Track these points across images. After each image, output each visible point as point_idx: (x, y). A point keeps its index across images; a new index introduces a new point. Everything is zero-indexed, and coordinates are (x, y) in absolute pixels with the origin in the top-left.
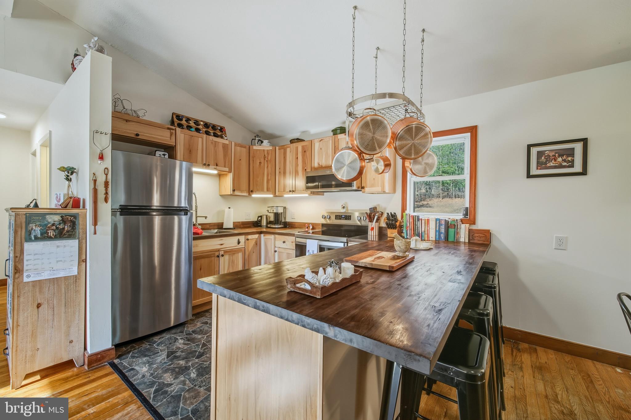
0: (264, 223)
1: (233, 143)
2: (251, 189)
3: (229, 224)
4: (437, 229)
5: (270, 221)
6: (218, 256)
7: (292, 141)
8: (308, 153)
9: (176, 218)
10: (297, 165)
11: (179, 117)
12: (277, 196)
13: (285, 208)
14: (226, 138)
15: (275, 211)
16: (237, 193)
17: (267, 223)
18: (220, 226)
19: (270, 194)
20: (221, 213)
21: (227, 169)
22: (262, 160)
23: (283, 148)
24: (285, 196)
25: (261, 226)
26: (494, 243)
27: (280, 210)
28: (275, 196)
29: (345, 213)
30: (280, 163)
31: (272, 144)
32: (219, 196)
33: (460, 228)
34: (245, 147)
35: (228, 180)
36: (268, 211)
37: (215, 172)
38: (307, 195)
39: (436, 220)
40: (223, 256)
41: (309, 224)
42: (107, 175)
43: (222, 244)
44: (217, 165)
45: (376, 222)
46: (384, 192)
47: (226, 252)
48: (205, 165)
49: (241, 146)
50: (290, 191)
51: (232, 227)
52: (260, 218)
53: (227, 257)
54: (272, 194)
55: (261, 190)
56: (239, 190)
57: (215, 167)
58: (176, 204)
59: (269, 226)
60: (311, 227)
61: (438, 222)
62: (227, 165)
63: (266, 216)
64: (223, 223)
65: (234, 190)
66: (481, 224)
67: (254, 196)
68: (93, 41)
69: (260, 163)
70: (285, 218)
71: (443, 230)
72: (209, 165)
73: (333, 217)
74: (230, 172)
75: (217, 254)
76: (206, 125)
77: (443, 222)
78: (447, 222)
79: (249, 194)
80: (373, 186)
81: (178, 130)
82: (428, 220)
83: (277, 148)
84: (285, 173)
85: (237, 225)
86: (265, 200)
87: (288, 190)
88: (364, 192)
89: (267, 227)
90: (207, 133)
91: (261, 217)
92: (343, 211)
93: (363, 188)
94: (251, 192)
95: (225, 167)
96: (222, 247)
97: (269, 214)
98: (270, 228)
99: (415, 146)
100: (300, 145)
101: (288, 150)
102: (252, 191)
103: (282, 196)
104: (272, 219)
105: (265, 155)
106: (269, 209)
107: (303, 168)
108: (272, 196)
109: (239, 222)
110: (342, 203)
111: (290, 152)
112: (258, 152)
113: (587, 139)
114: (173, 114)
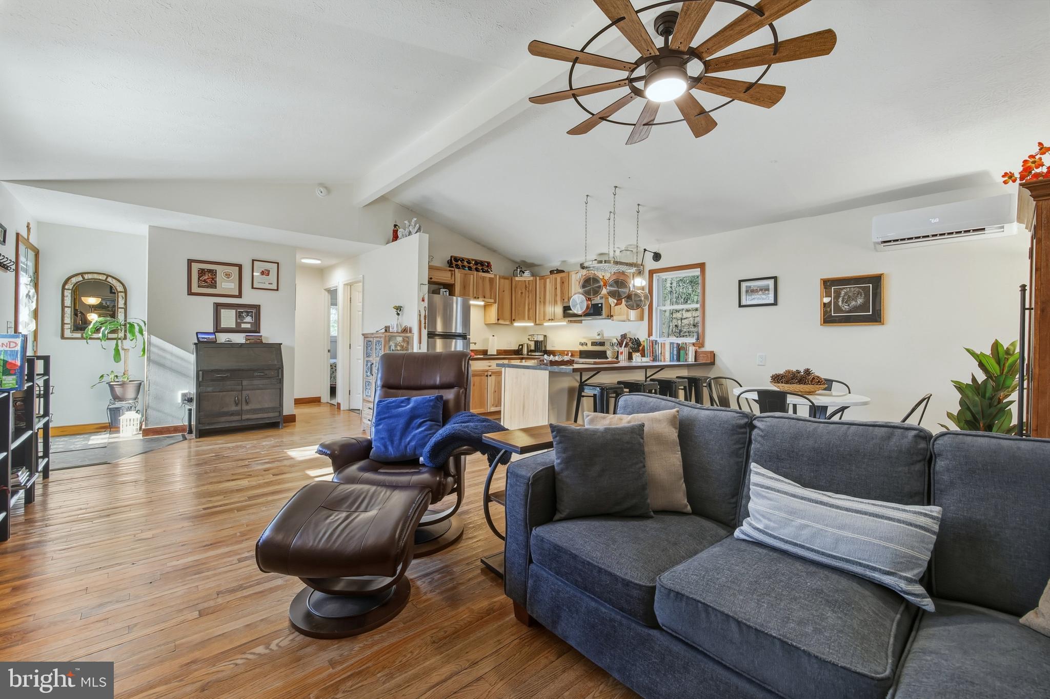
0: (525, 351)
1: (498, 277)
2: (513, 319)
3: (492, 351)
4: (672, 352)
5: (531, 350)
6: (487, 376)
7: (552, 272)
8: (566, 284)
9: (454, 340)
10: (556, 295)
11: (456, 259)
12: (537, 325)
13: (545, 336)
14: (492, 273)
15: (535, 339)
16: (500, 322)
17: (528, 352)
18: (485, 352)
19: (531, 323)
20: (486, 340)
21: (492, 301)
22: (524, 291)
23: (543, 278)
24: (545, 324)
25: (522, 354)
26: (717, 362)
27: (541, 338)
28: (536, 324)
29: (600, 339)
30: (540, 293)
31: (533, 275)
32: (485, 326)
33: (689, 350)
34: (508, 279)
35: (493, 310)
36: (529, 339)
37: (482, 303)
38: (565, 323)
39: (671, 343)
40: (490, 376)
41: (568, 351)
42: (425, 311)
43: (490, 366)
44: (484, 298)
45: (625, 347)
46: (629, 320)
47: (493, 373)
48: (475, 298)
49: (505, 278)
50: (550, 320)
51: (496, 354)
52: (521, 347)
53: (493, 377)
54: (533, 322)
55: (522, 319)
56: (504, 319)
57: (483, 299)
58: (453, 331)
59: (530, 354)
60: (570, 354)
61: (672, 345)
62: (492, 297)
63: (527, 344)
64: (487, 350)
65: (498, 320)
66: (708, 347)
67: (516, 324)
68: (413, 221)
69: (522, 293)
70: (545, 347)
71: (675, 352)
72: (478, 298)
73: (589, 344)
74: (495, 302)
75: (486, 374)
76: (477, 263)
77: (675, 346)
78: (678, 345)
79: (512, 323)
80: (620, 314)
81: (457, 270)
82: (664, 344)
83: (538, 278)
84: (544, 303)
85: (500, 352)
86: (525, 328)
87: (547, 318)
88: (613, 320)
89: (528, 355)
90: (477, 270)
91: (522, 345)
92: (598, 337)
93: (612, 316)
94: (512, 320)
95: (491, 299)
96: (490, 368)
97: (530, 343)
98: (530, 355)
99: (619, 292)
100: (559, 276)
101: (548, 280)
102: (514, 320)
103: (543, 325)
104: (533, 348)
105: (526, 285)
106: (530, 337)
107: (561, 297)
108: (532, 324)
109: (501, 350)
110: (598, 330)
111: (550, 282)
112: (520, 283)
113: (776, 277)
114: (451, 257)
